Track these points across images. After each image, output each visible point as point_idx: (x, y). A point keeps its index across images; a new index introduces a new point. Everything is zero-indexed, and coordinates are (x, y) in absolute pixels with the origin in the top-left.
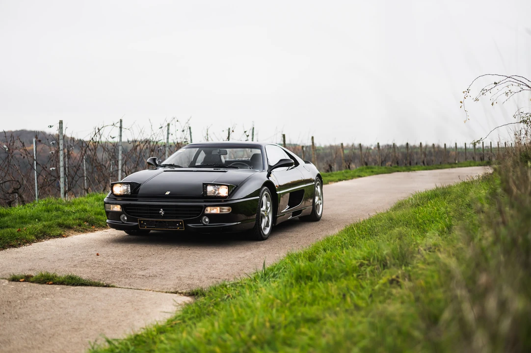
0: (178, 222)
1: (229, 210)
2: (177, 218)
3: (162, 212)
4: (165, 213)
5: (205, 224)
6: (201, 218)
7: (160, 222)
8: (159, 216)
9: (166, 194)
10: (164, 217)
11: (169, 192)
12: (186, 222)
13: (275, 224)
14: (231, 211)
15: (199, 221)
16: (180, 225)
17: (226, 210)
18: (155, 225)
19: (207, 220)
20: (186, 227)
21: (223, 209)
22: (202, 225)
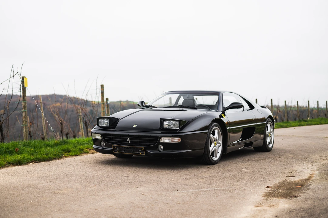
0: (141, 149)
1: (179, 140)
2: (140, 145)
3: (129, 140)
4: (131, 141)
5: (161, 150)
6: (157, 146)
7: (128, 148)
8: (127, 143)
9: (134, 126)
10: (130, 144)
11: (136, 125)
12: (146, 149)
13: (225, 152)
14: (180, 141)
15: (156, 148)
16: (142, 151)
17: (176, 140)
18: (124, 150)
19: (162, 148)
20: (146, 153)
21: (175, 139)
22: (158, 151)
